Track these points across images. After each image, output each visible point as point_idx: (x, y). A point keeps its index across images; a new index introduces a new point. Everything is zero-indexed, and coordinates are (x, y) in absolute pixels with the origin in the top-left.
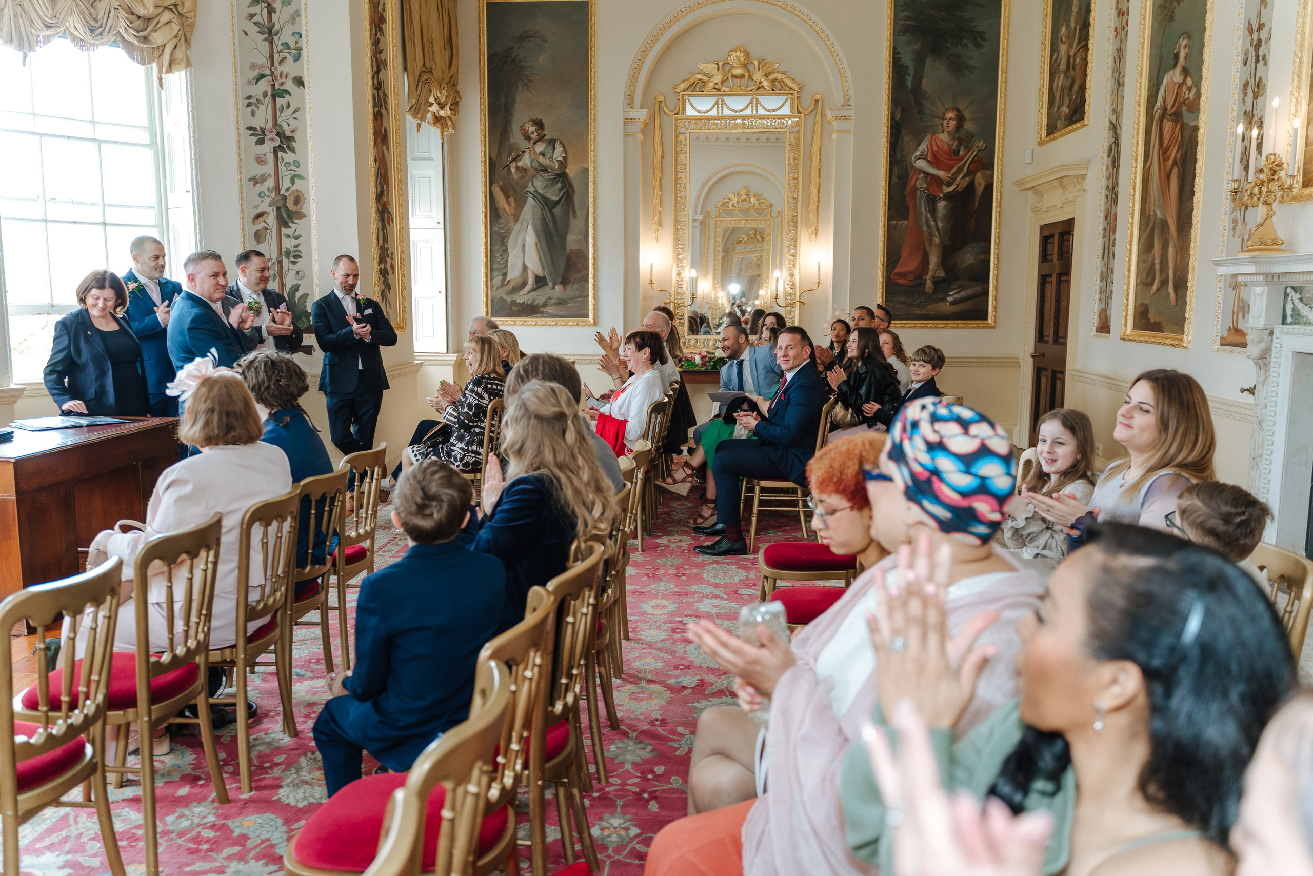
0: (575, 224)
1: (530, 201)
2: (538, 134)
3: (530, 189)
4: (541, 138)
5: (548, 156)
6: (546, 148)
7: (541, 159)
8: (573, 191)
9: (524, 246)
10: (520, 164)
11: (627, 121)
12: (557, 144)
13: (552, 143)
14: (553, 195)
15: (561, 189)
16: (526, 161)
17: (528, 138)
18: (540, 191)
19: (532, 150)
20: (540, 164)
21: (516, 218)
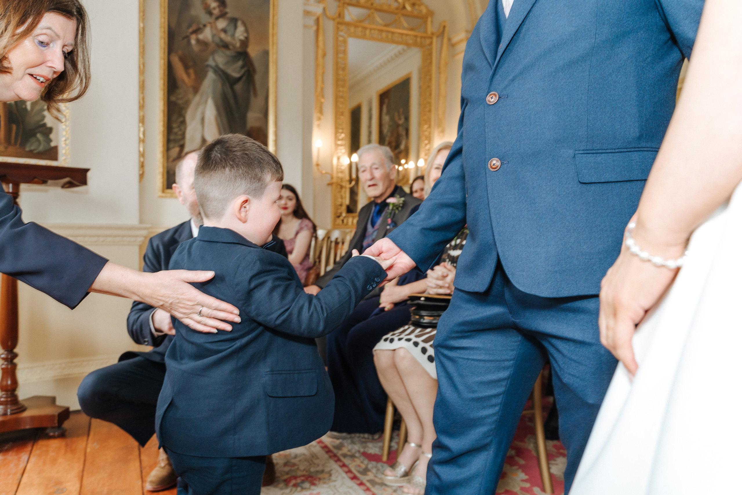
0: (256, 103)
1: (211, 76)
2: (221, 11)
3: (211, 62)
4: (223, 15)
5: (230, 33)
6: (228, 25)
7: (223, 35)
8: (254, 71)
9: (203, 120)
10: (201, 37)
11: (307, 13)
12: (239, 23)
13: (234, 21)
14: (235, 71)
15: (242, 67)
16: (207, 35)
17: (210, 13)
18: (221, 66)
19: (213, 26)
20: (222, 40)
21: (196, 90)
